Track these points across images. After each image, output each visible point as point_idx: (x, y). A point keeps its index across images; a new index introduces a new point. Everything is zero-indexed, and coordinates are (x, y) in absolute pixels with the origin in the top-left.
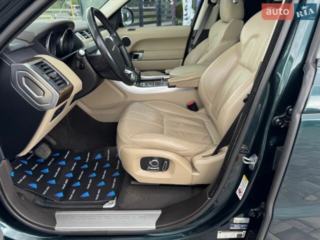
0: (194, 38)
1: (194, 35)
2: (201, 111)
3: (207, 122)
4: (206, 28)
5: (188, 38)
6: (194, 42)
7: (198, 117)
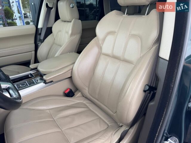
0: (40, 34)
1: (40, 32)
2: (78, 94)
3: (88, 103)
4: (49, 26)
5: (35, 34)
6: (42, 37)
7: (79, 101)
